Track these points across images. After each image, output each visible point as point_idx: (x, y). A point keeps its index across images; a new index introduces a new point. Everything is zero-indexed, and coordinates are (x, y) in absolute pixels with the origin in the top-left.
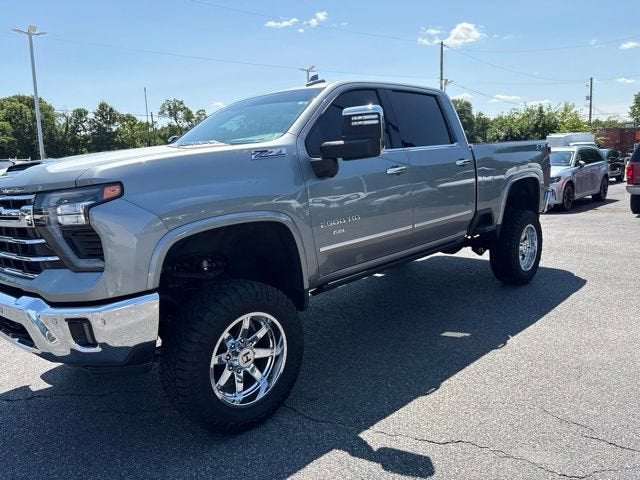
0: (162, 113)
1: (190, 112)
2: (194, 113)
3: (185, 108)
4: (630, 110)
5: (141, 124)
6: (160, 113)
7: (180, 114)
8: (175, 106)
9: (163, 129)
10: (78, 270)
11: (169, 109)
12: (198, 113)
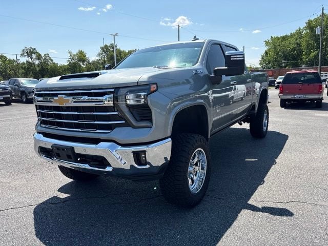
0: (22, 55)
1: (40, 55)
2: (43, 55)
3: (37, 52)
4: (259, 62)
5: (10, 60)
6: (21, 55)
7: (34, 56)
8: (31, 51)
9: (23, 64)
10: (135, 127)
11: (27, 53)
12: (45, 55)
